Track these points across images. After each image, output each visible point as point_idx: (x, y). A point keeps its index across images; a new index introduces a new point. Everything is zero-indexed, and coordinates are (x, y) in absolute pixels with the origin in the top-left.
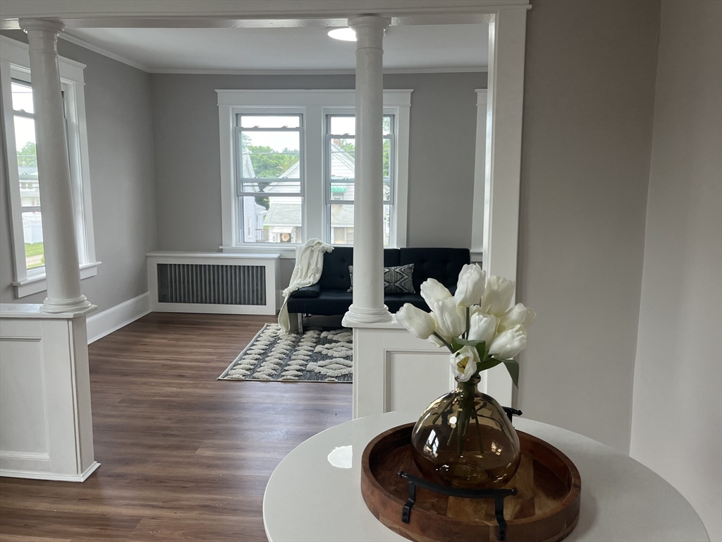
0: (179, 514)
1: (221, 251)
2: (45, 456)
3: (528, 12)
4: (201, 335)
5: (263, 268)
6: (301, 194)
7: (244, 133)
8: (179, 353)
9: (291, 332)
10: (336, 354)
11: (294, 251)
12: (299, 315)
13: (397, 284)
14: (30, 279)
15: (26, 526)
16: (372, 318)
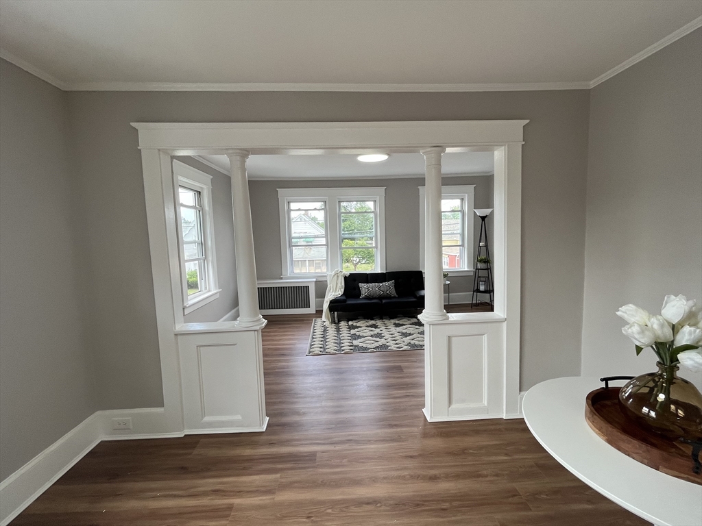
0: (338, 448)
1: (282, 278)
2: (239, 417)
3: (523, 145)
4: (280, 328)
5: (307, 287)
6: (327, 245)
7: (292, 212)
8: (273, 340)
9: (332, 323)
10: (365, 335)
11: (326, 276)
12: (336, 313)
13: (388, 292)
14: (191, 302)
15: (244, 468)
16: (440, 318)
